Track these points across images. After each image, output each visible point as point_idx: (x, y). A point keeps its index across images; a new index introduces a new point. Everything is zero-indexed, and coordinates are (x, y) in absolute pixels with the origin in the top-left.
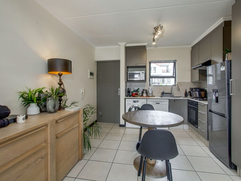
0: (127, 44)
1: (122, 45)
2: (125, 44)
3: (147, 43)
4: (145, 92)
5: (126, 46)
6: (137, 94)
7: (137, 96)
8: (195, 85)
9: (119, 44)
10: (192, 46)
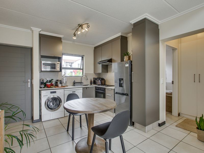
0: (41, 32)
1: (37, 31)
2: (40, 31)
3: (63, 36)
4: (59, 82)
5: (40, 33)
6: (52, 85)
7: (52, 87)
8: (96, 75)
9: (32, 29)
10: (95, 46)
